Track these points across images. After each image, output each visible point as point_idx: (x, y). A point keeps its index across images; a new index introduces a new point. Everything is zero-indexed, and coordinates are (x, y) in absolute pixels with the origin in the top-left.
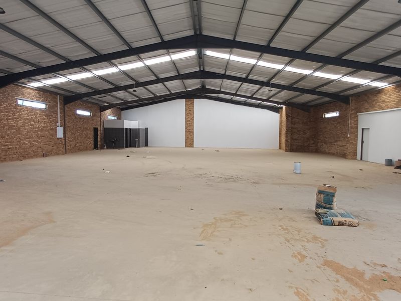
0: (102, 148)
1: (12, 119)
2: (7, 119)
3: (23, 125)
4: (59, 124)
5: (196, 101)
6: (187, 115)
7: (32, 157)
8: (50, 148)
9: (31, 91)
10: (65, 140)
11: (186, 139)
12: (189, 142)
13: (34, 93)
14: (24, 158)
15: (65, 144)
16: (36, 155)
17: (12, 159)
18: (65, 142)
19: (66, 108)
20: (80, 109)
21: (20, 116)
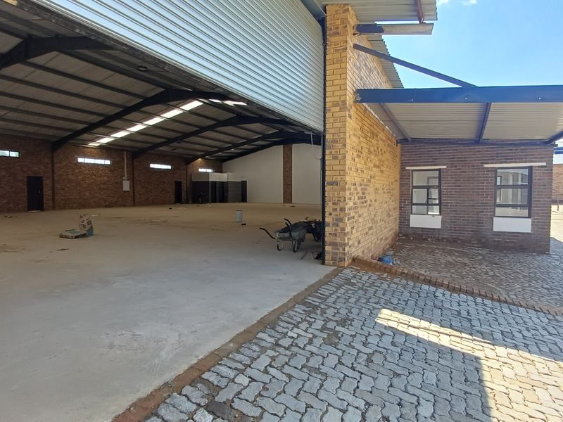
0: (187, 202)
1: (73, 175)
2: (67, 175)
3: (84, 179)
4: (125, 178)
5: (294, 146)
6: (285, 164)
7: (93, 207)
8: (115, 199)
9: (93, 150)
10: (134, 193)
11: (284, 194)
12: (288, 197)
13: (96, 151)
14: (84, 207)
15: (134, 197)
16: (98, 205)
17: (72, 208)
18: (134, 195)
19: (135, 163)
20: (154, 163)
21: (80, 172)
